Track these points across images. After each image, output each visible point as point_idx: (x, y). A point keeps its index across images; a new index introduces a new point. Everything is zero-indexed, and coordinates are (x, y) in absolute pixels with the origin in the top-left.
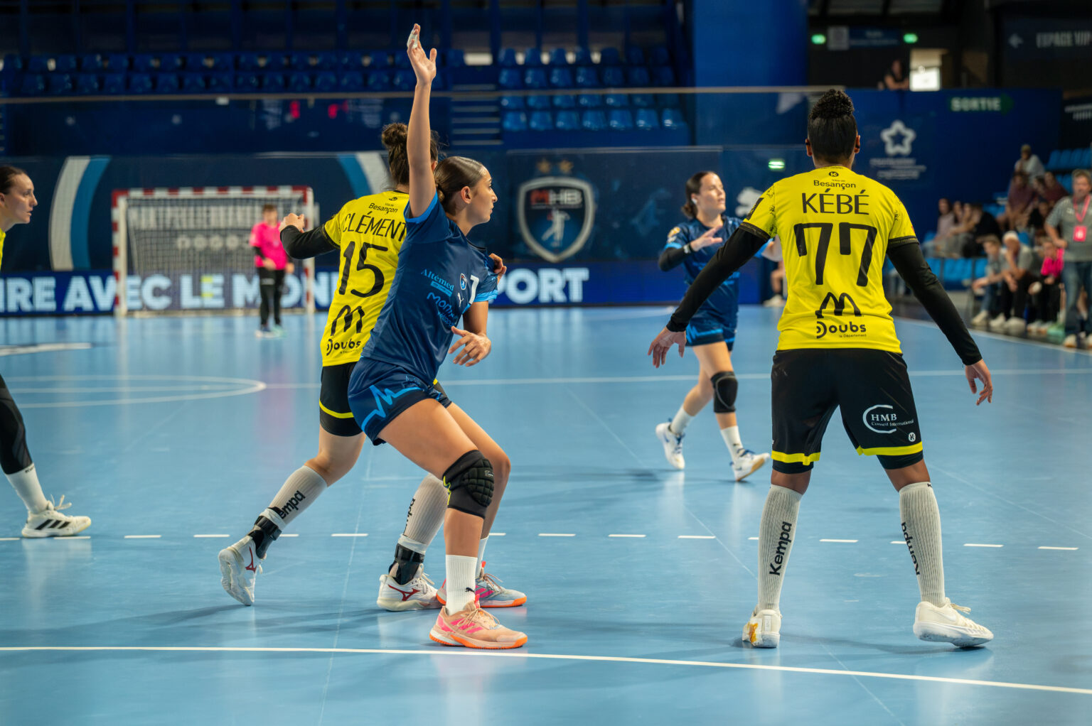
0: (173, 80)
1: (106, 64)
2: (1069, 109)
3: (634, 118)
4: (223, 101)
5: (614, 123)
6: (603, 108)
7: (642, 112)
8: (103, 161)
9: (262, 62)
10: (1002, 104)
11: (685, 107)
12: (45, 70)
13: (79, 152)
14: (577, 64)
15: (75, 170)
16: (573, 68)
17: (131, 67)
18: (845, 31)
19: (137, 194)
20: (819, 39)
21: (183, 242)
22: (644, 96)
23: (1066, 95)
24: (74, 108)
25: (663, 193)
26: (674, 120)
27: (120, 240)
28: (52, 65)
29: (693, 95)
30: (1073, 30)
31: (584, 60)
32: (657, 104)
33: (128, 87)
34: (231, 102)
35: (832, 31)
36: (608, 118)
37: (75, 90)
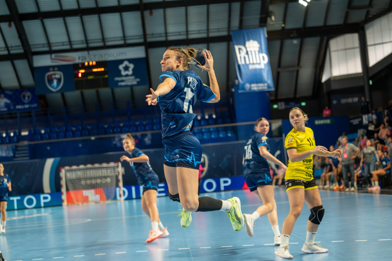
0: (79, 133)
1: (59, 130)
2: (352, 121)
3: (218, 134)
4: (93, 138)
5: (213, 136)
6: (209, 132)
7: (221, 133)
8: (58, 159)
9: (106, 126)
10: (331, 121)
11: (235, 130)
12: (41, 134)
13: (50, 157)
14: (201, 119)
15: (49, 162)
16: (200, 121)
17: (67, 130)
18: (283, 103)
19: (67, 168)
20: (275, 106)
21: (83, 182)
22: (221, 127)
23: (351, 117)
24: (49, 144)
25: (229, 156)
26: (231, 133)
27: (63, 182)
28: (43, 132)
29: (236, 126)
30: (353, 97)
31: (203, 118)
32: (226, 130)
33: (65, 136)
34: (96, 139)
35: (279, 104)
36: (211, 135)
37: (50, 138)
